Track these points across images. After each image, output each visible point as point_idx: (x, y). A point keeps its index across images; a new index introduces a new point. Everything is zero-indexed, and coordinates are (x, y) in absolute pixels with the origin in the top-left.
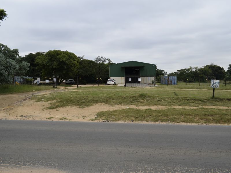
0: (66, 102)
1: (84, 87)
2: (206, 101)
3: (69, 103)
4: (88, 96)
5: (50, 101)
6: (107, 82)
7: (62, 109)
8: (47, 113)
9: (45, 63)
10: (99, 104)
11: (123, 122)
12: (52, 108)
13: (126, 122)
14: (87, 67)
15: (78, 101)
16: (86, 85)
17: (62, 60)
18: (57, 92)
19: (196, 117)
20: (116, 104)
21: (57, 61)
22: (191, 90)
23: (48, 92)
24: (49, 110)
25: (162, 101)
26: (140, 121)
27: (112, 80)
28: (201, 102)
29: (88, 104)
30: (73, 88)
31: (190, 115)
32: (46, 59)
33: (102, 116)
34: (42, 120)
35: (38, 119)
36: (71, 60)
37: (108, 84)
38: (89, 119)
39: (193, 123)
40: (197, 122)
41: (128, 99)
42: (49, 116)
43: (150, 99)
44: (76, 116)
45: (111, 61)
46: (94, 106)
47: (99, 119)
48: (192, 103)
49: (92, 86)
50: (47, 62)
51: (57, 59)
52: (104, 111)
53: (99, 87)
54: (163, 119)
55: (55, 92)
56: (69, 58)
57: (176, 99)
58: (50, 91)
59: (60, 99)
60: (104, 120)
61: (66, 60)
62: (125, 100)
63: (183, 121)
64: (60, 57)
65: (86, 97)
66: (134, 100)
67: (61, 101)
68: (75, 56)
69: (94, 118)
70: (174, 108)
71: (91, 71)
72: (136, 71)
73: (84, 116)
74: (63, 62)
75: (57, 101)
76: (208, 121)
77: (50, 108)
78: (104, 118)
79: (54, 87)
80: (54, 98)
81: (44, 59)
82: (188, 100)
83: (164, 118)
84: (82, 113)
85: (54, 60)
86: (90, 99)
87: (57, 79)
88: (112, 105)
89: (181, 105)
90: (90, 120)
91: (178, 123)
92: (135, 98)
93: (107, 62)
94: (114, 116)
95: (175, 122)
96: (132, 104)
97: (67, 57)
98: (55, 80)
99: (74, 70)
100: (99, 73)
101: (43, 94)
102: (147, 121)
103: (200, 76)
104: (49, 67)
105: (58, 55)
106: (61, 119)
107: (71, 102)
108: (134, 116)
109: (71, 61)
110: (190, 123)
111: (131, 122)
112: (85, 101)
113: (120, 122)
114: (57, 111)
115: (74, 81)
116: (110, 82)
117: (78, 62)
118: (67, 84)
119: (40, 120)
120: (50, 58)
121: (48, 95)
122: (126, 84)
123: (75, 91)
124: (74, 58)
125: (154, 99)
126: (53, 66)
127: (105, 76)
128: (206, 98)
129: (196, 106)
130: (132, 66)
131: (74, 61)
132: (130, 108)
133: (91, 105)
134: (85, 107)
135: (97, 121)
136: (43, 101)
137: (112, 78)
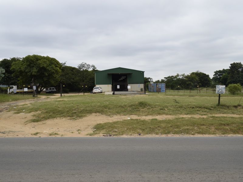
0: (53, 113)
1: (68, 95)
2: (212, 108)
3: (57, 114)
4: (79, 105)
5: (33, 113)
6: (92, 90)
7: (49, 122)
8: (31, 127)
9: (23, 69)
10: (94, 114)
11: (129, 136)
12: (37, 121)
13: (132, 137)
14: (70, 75)
15: (68, 111)
16: (68, 93)
17: (43, 66)
18: (38, 101)
19: (211, 128)
20: (113, 114)
21: (36, 67)
22: (186, 98)
23: (28, 102)
24: (33, 123)
25: (165, 109)
26: (148, 134)
27: (98, 88)
28: (208, 110)
29: (80, 115)
30: (56, 97)
31: (203, 125)
32: (24, 64)
33: (101, 129)
34: (27, 136)
35: (21, 136)
36: (53, 66)
37: (93, 92)
38: (87, 133)
39: (210, 134)
40: (214, 134)
41: (126, 108)
42: (34, 131)
43: (152, 108)
44: (69, 130)
45: (96, 68)
46: (88, 117)
47: (99, 133)
48: (198, 111)
49: (77, 94)
50: (26, 68)
51: (37, 65)
52: (101, 122)
53: (85, 95)
54: (174, 131)
55: (36, 102)
56: (50, 64)
57: (180, 107)
58: (30, 101)
59: (45, 109)
60: (105, 135)
61: (47, 66)
62: (123, 110)
63: (198, 133)
64: (41, 63)
65: (77, 107)
66: (133, 109)
67: (47, 112)
68: (57, 62)
69: (92, 132)
70: (183, 118)
71: (74, 79)
72: (123, 78)
73: (79, 130)
74: (43, 68)
75: (42, 112)
76: (225, 132)
77: (34, 121)
78: (104, 131)
79: (33, 96)
80: (38, 108)
81: (21, 65)
82: (193, 108)
83: (176, 130)
84: (76, 127)
85: (33, 66)
86: (82, 109)
87: (37, 88)
88: (109, 115)
89: (188, 114)
90: (87, 135)
91: (192, 134)
92: (134, 107)
93: (92, 68)
94: (116, 129)
95: (189, 134)
96: (132, 114)
97: (48, 63)
98: (35, 88)
99: (56, 77)
100: (83, 81)
101: (22, 104)
102: (157, 134)
103: (187, 83)
104: (28, 74)
105: (37, 60)
106: (50, 135)
107: (60, 113)
108: (140, 128)
109: (52, 68)
110: (206, 135)
111: (138, 135)
112: (75, 111)
113: (125, 136)
114: (44, 125)
115: (55, 90)
116: (96, 90)
117: (60, 68)
118: (47, 93)
119: (23, 137)
120: (28, 63)
121: (29, 105)
122: (114, 92)
123: (60, 100)
124: (56, 64)
125: (155, 107)
126: (32, 73)
127: (90, 84)
128: (212, 106)
129: (205, 115)
130: (120, 72)
131: (56, 67)
132: (132, 118)
133: (85, 116)
134: (77, 119)
135: (96, 136)
136: (24, 112)
137: (97, 86)
